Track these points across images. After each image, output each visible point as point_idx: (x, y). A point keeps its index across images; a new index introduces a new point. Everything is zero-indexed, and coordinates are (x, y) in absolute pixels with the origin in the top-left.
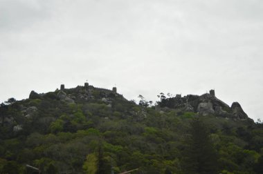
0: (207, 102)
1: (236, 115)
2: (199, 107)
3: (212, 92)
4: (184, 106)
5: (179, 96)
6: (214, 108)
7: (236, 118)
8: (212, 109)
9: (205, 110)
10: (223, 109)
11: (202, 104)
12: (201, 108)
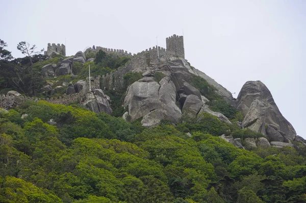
0: (157, 77)
1: (255, 128)
2: (129, 96)
3: (176, 43)
4: (77, 89)
5: (57, 51)
6: (181, 102)
7: (256, 137)
8: (173, 104)
9: (151, 106)
10: (210, 104)
11: (138, 87)
12: (137, 98)
